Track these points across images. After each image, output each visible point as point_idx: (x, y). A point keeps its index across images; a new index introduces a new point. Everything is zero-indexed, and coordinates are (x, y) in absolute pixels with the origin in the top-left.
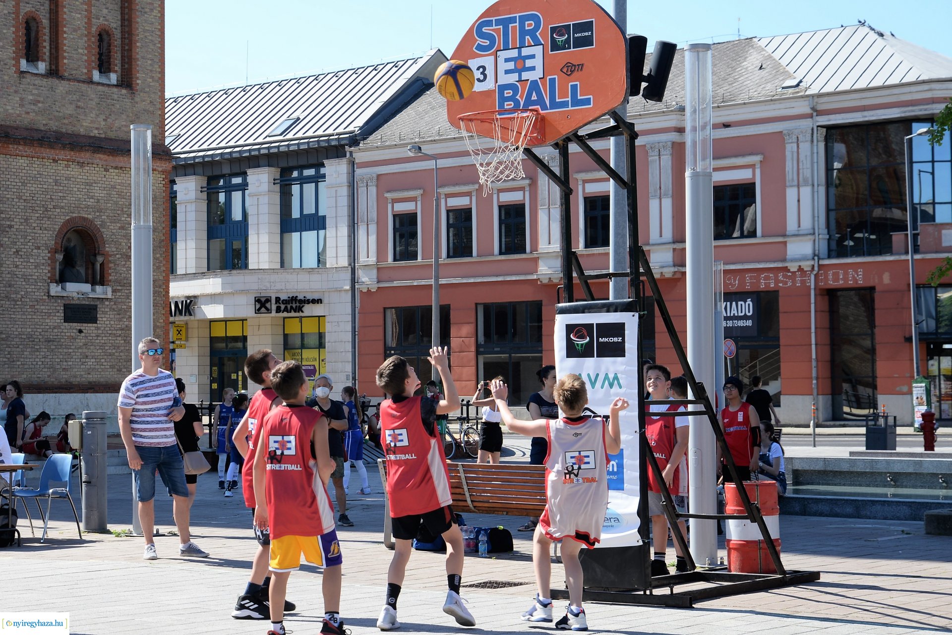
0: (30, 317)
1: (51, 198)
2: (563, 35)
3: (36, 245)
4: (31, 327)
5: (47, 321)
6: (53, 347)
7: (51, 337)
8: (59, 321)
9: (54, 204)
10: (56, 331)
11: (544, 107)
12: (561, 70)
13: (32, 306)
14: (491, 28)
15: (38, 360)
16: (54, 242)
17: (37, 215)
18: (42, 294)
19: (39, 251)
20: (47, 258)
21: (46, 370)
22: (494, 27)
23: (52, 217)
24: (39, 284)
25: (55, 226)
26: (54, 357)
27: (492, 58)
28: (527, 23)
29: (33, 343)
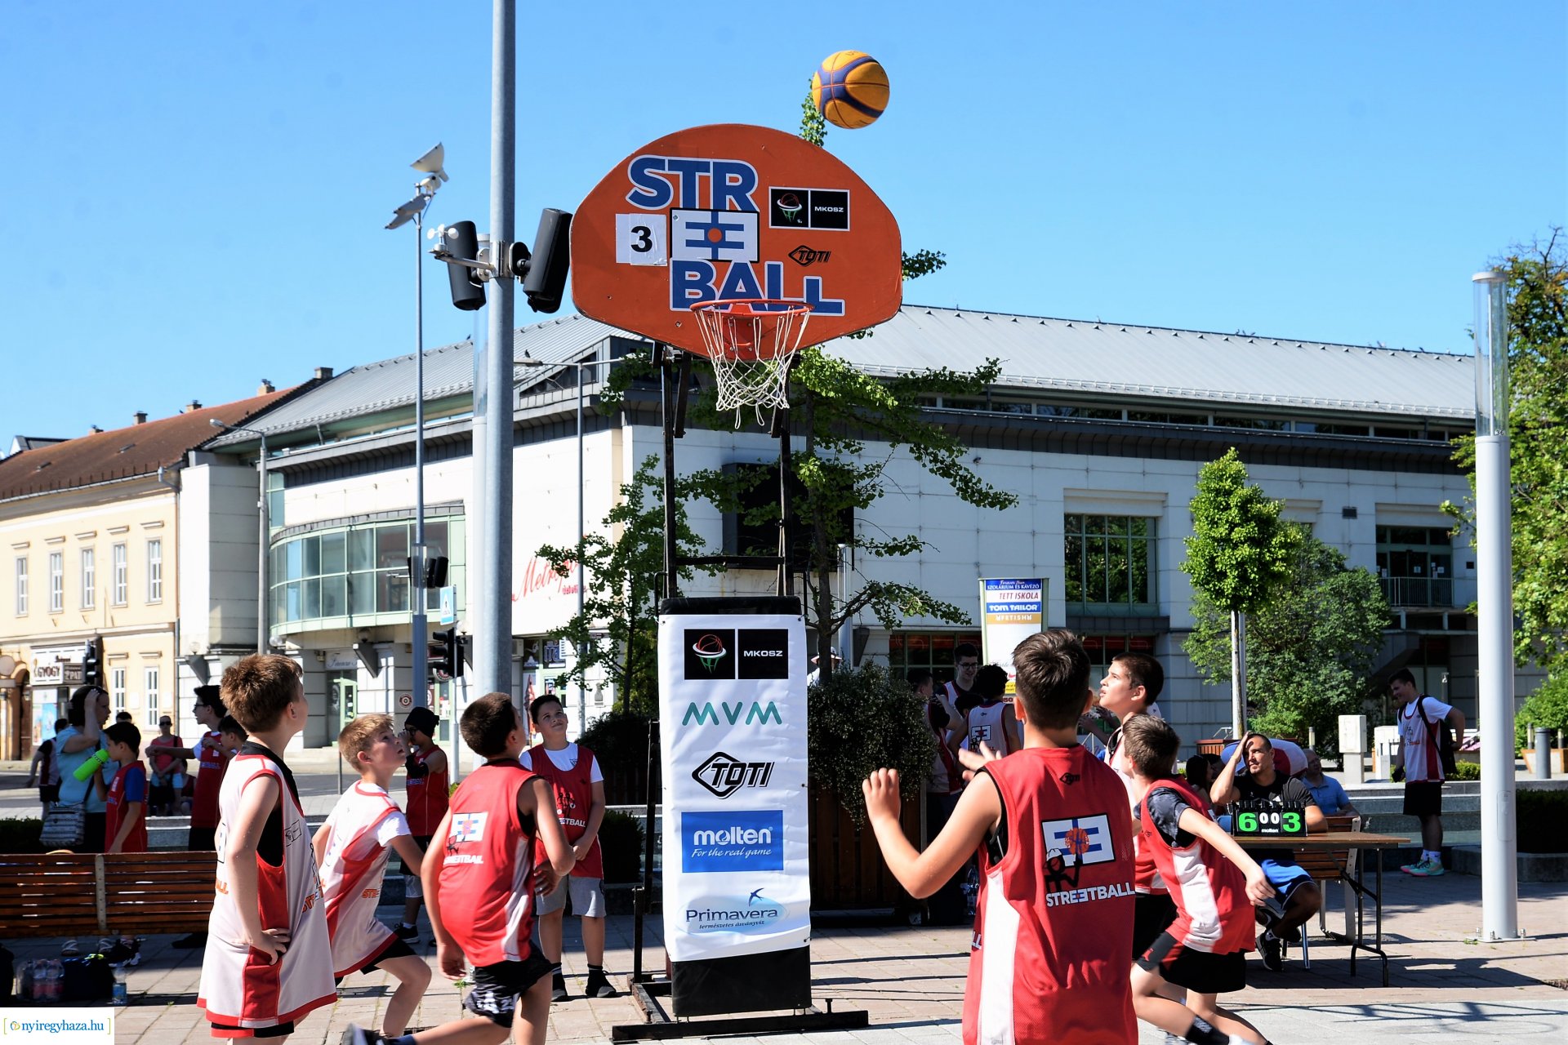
2: (795, 204)
11: (759, 306)
12: (790, 255)
14: (661, 172)
22: (666, 171)
27: (663, 218)
28: (728, 175)
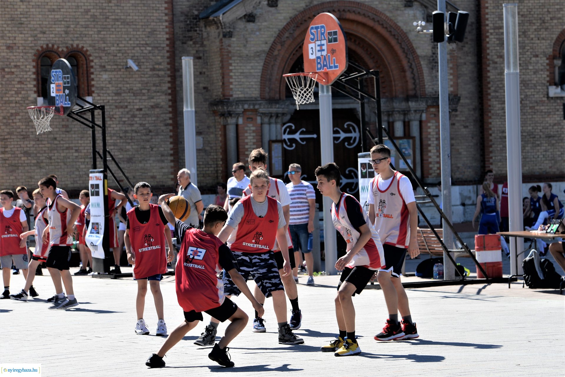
0: (530, 117)
1: (548, 11)
3: (534, 53)
4: (532, 125)
5: (547, 119)
6: (554, 142)
7: (552, 133)
8: (559, 119)
9: (551, 16)
10: (556, 127)
13: (531, 108)
15: (539, 153)
16: (551, 50)
17: (534, 27)
18: (542, 96)
19: (537, 59)
20: (545, 64)
21: (547, 162)
23: (550, 27)
24: (538, 87)
25: (552, 36)
26: (555, 150)
29: (534, 139)
